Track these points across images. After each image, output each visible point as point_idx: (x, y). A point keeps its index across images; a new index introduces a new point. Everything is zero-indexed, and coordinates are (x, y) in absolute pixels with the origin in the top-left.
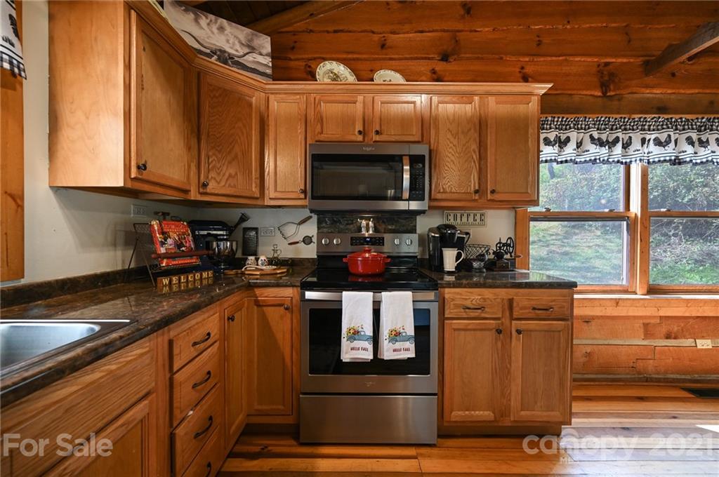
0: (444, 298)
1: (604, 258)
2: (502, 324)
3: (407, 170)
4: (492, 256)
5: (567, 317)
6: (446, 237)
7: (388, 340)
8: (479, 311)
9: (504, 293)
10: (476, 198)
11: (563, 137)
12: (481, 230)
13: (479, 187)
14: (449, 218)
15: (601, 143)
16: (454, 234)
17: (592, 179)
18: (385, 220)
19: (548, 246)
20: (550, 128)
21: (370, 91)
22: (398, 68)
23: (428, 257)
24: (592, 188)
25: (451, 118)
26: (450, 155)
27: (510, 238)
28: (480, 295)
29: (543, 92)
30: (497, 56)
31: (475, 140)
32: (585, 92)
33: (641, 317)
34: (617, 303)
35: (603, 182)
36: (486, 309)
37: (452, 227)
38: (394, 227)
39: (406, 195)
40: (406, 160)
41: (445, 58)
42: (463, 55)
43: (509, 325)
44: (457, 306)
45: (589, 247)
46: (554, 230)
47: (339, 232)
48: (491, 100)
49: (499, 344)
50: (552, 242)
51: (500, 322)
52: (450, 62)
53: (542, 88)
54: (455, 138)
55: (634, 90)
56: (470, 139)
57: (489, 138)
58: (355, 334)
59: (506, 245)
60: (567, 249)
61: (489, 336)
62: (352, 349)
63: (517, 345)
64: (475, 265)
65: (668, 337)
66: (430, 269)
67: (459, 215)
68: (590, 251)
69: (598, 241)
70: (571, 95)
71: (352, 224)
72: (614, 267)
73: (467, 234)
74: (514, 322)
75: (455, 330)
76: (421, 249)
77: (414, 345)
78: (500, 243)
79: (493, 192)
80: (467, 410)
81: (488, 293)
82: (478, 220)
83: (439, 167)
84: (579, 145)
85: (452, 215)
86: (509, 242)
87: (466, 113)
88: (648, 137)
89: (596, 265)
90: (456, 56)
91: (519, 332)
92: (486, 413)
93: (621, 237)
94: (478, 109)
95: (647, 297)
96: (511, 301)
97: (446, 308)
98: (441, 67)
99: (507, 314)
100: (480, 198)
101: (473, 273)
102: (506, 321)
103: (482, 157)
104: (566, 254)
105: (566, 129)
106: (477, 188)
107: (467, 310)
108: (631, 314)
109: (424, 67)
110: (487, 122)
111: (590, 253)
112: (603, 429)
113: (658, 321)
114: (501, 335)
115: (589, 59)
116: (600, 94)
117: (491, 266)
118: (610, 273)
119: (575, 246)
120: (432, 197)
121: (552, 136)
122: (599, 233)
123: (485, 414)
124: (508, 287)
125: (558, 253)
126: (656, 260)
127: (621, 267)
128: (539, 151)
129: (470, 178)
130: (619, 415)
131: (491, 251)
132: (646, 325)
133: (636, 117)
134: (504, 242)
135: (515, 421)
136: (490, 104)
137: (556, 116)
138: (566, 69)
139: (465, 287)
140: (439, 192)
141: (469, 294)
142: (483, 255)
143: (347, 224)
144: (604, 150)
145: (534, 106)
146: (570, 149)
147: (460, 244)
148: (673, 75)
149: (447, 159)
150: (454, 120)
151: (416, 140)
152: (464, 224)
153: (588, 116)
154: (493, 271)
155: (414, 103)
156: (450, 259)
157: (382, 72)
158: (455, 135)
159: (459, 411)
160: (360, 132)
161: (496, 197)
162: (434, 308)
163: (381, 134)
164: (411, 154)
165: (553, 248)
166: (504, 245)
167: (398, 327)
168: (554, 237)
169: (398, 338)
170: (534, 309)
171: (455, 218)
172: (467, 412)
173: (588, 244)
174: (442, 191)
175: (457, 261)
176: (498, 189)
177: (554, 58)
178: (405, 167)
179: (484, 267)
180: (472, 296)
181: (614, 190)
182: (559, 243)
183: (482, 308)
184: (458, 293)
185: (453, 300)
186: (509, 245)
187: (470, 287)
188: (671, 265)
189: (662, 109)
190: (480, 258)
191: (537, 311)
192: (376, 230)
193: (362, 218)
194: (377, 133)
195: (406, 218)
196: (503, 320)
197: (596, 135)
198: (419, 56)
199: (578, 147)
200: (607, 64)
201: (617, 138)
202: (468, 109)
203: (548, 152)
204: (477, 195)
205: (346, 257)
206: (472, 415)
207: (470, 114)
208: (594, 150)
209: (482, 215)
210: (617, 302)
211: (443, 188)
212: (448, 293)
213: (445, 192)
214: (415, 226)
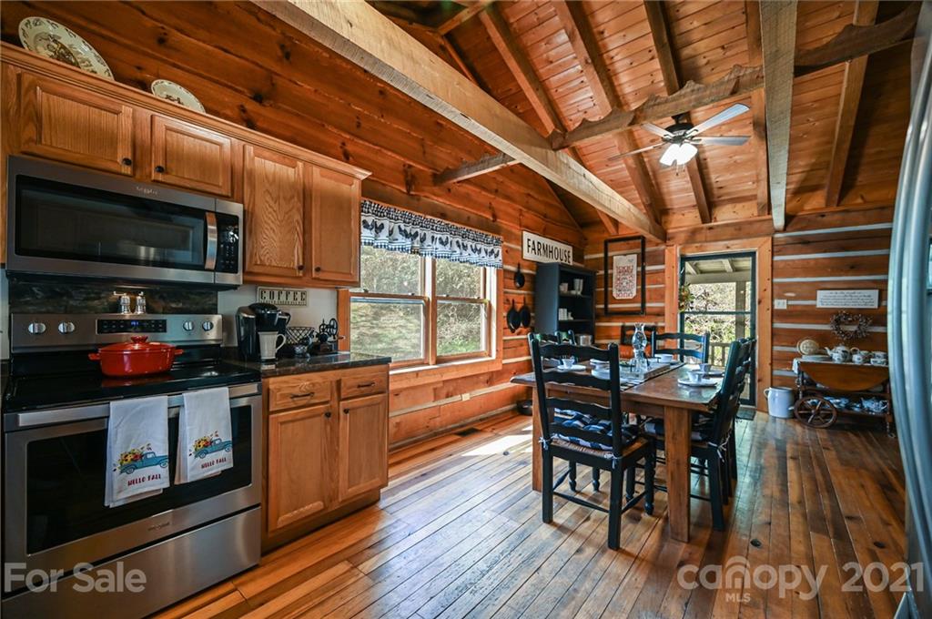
0: (268, 390)
1: (406, 338)
2: (331, 406)
3: (212, 231)
4: (315, 340)
5: (384, 390)
6: (264, 319)
7: (193, 455)
8: (309, 397)
9: (332, 375)
10: (301, 275)
11: (379, 224)
12: (302, 310)
13: (304, 263)
14: (264, 295)
15: (407, 235)
16: (275, 314)
17: (397, 260)
18: (165, 295)
19: (358, 328)
20: (368, 212)
21: (146, 106)
22: (188, 83)
23: (236, 345)
24: (396, 269)
25: (271, 178)
26: (269, 222)
27: (333, 319)
28: (308, 380)
29: (364, 177)
30: (318, 121)
31: (298, 210)
32: (394, 186)
33: (432, 384)
34: (417, 375)
35: (405, 265)
36: (316, 395)
37: (273, 307)
38: (180, 305)
39: (211, 264)
40: (211, 218)
41: (258, 98)
42: (280, 104)
43: (336, 405)
44: (284, 396)
45: (394, 328)
46: (364, 311)
47: (66, 312)
48: (316, 171)
49: (328, 428)
50: (362, 323)
51: (328, 405)
52: (264, 106)
53: (363, 174)
54: (275, 202)
55: (427, 194)
56: (293, 208)
57: (313, 210)
58: (136, 460)
59: (329, 326)
60: (376, 330)
61: (319, 421)
62: (129, 484)
63: (345, 425)
64: (298, 350)
65: (447, 396)
66: (242, 359)
67: (276, 293)
68: (395, 332)
69: (402, 322)
70: (383, 184)
71: (99, 298)
72: (413, 346)
73: (287, 314)
74: (341, 403)
75: (282, 423)
76: (225, 334)
77: (231, 453)
78: (323, 325)
79: (318, 270)
80: (295, 509)
81: (316, 377)
82: (299, 299)
83: (255, 233)
84: (391, 233)
85: (268, 292)
86: (332, 323)
87: (288, 177)
88: (436, 236)
89: (400, 345)
90: (272, 102)
91: (346, 411)
92: (316, 504)
93: (419, 320)
94: (301, 176)
95: (436, 367)
96: (339, 382)
97: (271, 401)
98: (251, 106)
99: (336, 395)
100: (304, 275)
101: (296, 359)
102: (334, 403)
103: (306, 232)
104: (376, 335)
105: (380, 216)
106: (301, 264)
107: (295, 399)
108: (426, 382)
109: (228, 98)
110: (311, 191)
111: (395, 333)
112: (409, 482)
113: (441, 385)
114: (330, 419)
115: (398, 157)
116: (405, 191)
117: (314, 350)
118: (410, 352)
119: (383, 328)
120: (247, 269)
121: (370, 220)
122: (402, 314)
123: (314, 506)
124: (335, 369)
125: (368, 335)
126: (441, 338)
127: (419, 346)
128: (360, 233)
129: (293, 252)
130: (419, 467)
131: (315, 334)
132: (435, 389)
133: (429, 217)
134: (328, 323)
135: (343, 501)
136: (315, 174)
137: (374, 201)
138: (380, 159)
139: (293, 374)
140: (256, 264)
141: (296, 381)
142: (307, 339)
143: (87, 299)
144: (408, 242)
145: (355, 189)
146: (384, 235)
147: (281, 327)
148: (449, 190)
149: (266, 226)
150: (274, 181)
151: (224, 193)
152: (282, 304)
153: (397, 208)
154: (317, 355)
155: (220, 145)
156: (268, 344)
157: (166, 83)
158: (276, 200)
159: (287, 513)
160: (127, 162)
161: (321, 275)
162: (256, 404)
163: (167, 173)
164: (218, 211)
165: (363, 330)
166: (327, 327)
167: (210, 435)
168: (364, 319)
169: (209, 449)
170: (359, 386)
171: (272, 296)
172: (296, 512)
173: (393, 325)
174: (259, 263)
175: (277, 347)
176: (323, 268)
177: (371, 145)
178: (210, 227)
179: (307, 352)
180: (302, 382)
181: (413, 273)
182: (369, 324)
183: (311, 394)
184: (285, 382)
185: (279, 390)
186: (333, 327)
187: (297, 374)
188: (450, 341)
189: (443, 216)
190: (304, 341)
191: (363, 389)
192: (149, 310)
193: (120, 291)
194: (160, 170)
195: (201, 294)
196: (332, 403)
197: (403, 228)
198: (222, 80)
199: (390, 235)
200: (410, 166)
201: (417, 232)
202: (289, 173)
203: (367, 234)
204: (301, 271)
205: (96, 352)
206: (301, 513)
207: (293, 179)
208: (402, 241)
209: (303, 293)
210: (417, 373)
211: (261, 260)
212: (273, 383)
213: (263, 265)
214: (216, 305)
